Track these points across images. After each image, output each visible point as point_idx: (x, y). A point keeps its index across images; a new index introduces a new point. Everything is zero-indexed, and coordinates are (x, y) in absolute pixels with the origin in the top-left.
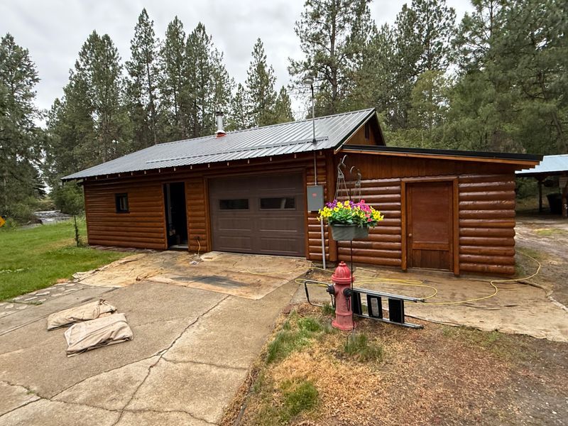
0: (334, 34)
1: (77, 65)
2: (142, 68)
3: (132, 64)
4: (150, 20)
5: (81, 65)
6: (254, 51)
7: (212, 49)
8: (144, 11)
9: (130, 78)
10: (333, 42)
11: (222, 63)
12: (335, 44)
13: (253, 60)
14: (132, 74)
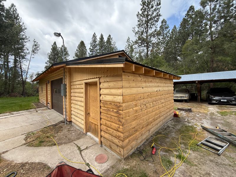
0: (148, 31)
1: (77, 50)
2: (94, 49)
3: (91, 49)
4: (96, 35)
5: (78, 50)
6: (127, 41)
7: (113, 42)
8: (95, 33)
9: (90, 53)
10: (147, 33)
11: (116, 46)
12: (148, 34)
13: (127, 44)
14: (91, 51)
